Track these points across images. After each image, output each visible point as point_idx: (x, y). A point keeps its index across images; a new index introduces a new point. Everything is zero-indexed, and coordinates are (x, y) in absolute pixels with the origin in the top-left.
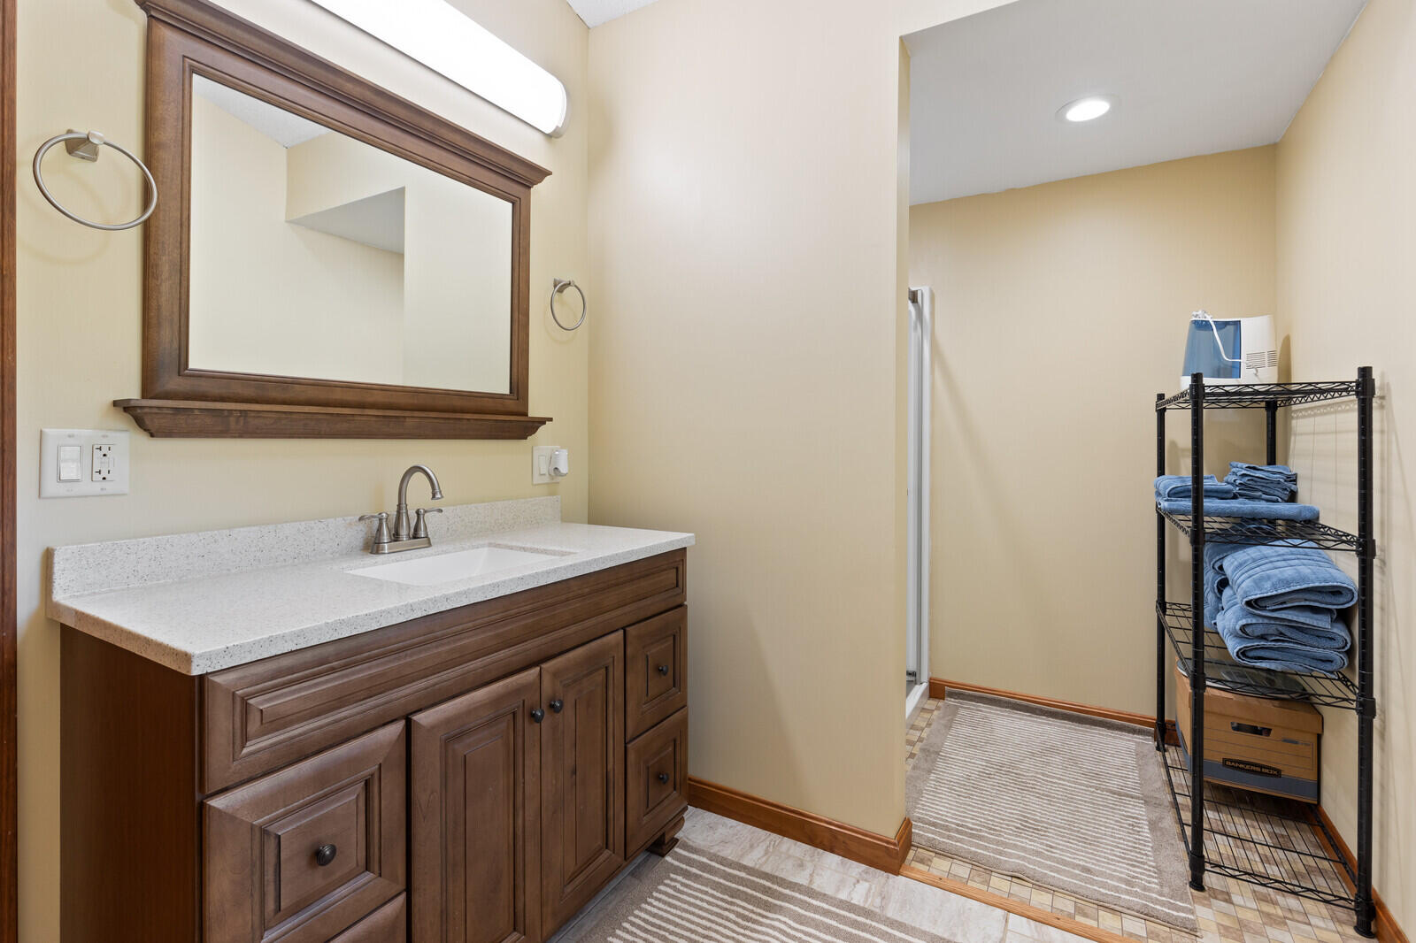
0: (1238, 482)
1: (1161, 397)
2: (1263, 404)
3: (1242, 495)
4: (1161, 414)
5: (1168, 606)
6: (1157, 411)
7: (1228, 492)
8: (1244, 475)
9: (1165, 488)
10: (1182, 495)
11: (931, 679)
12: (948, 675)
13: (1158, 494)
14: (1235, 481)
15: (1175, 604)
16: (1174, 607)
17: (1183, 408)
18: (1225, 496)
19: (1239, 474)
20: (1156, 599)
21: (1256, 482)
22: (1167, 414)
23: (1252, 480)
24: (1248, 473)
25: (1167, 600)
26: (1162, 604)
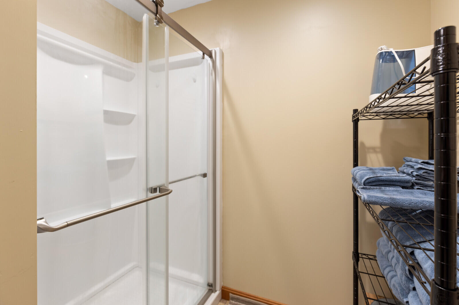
0: (415, 173)
1: (355, 111)
2: (426, 115)
3: (417, 184)
4: (356, 122)
5: (360, 255)
6: (353, 121)
7: (407, 182)
8: (421, 169)
9: (361, 178)
10: (374, 184)
11: (222, 287)
12: (232, 285)
13: (354, 179)
14: (412, 172)
15: (365, 254)
16: (364, 256)
17: (370, 119)
18: (406, 185)
19: (416, 167)
20: (353, 250)
21: (429, 174)
22: (360, 123)
23: (426, 172)
24: (423, 167)
25: (359, 252)
26: (356, 256)
